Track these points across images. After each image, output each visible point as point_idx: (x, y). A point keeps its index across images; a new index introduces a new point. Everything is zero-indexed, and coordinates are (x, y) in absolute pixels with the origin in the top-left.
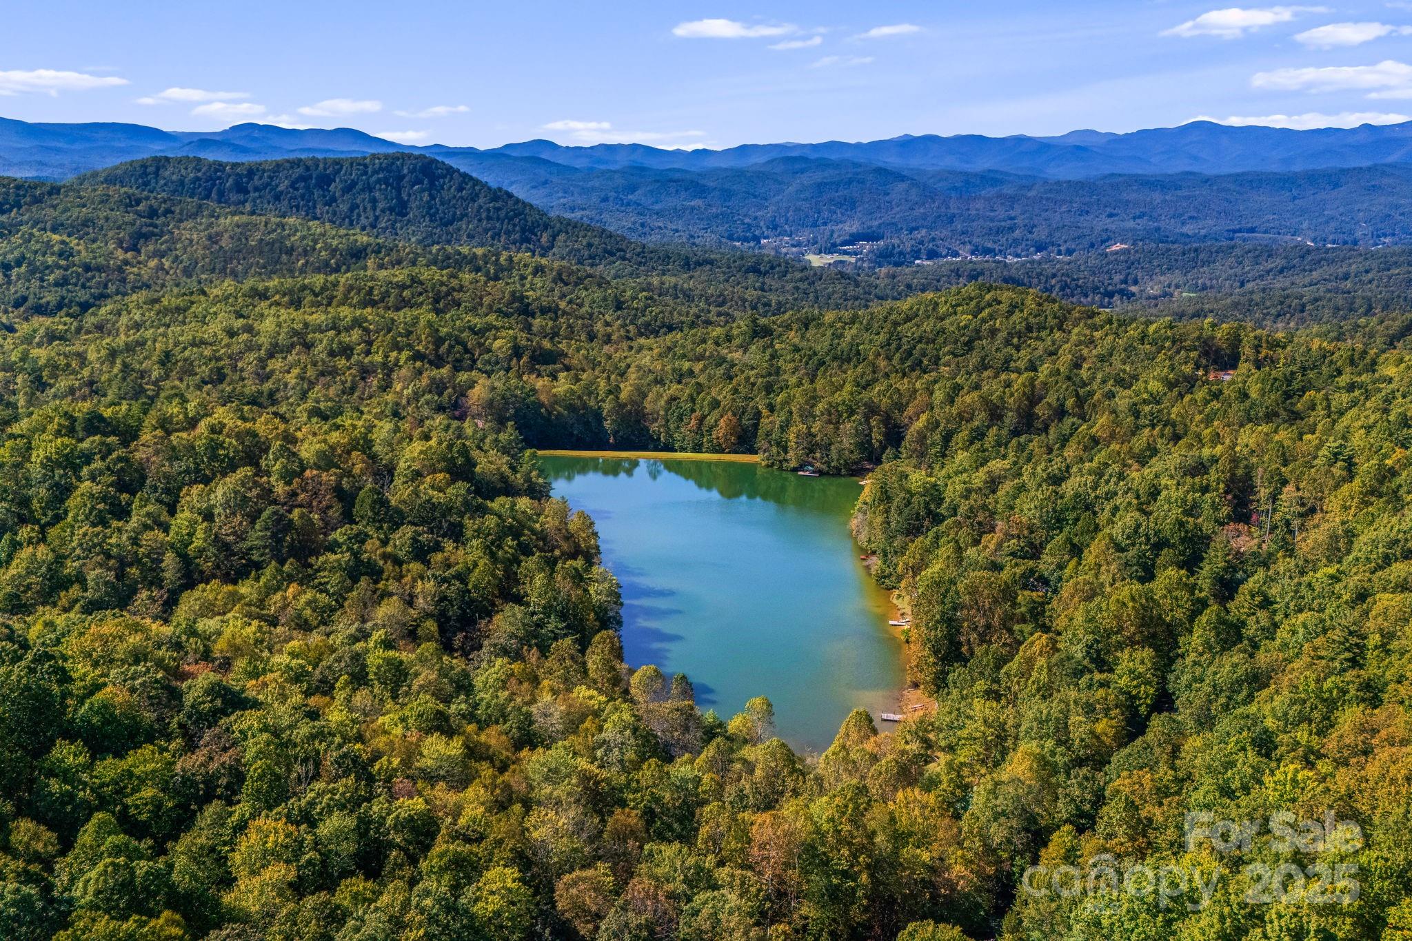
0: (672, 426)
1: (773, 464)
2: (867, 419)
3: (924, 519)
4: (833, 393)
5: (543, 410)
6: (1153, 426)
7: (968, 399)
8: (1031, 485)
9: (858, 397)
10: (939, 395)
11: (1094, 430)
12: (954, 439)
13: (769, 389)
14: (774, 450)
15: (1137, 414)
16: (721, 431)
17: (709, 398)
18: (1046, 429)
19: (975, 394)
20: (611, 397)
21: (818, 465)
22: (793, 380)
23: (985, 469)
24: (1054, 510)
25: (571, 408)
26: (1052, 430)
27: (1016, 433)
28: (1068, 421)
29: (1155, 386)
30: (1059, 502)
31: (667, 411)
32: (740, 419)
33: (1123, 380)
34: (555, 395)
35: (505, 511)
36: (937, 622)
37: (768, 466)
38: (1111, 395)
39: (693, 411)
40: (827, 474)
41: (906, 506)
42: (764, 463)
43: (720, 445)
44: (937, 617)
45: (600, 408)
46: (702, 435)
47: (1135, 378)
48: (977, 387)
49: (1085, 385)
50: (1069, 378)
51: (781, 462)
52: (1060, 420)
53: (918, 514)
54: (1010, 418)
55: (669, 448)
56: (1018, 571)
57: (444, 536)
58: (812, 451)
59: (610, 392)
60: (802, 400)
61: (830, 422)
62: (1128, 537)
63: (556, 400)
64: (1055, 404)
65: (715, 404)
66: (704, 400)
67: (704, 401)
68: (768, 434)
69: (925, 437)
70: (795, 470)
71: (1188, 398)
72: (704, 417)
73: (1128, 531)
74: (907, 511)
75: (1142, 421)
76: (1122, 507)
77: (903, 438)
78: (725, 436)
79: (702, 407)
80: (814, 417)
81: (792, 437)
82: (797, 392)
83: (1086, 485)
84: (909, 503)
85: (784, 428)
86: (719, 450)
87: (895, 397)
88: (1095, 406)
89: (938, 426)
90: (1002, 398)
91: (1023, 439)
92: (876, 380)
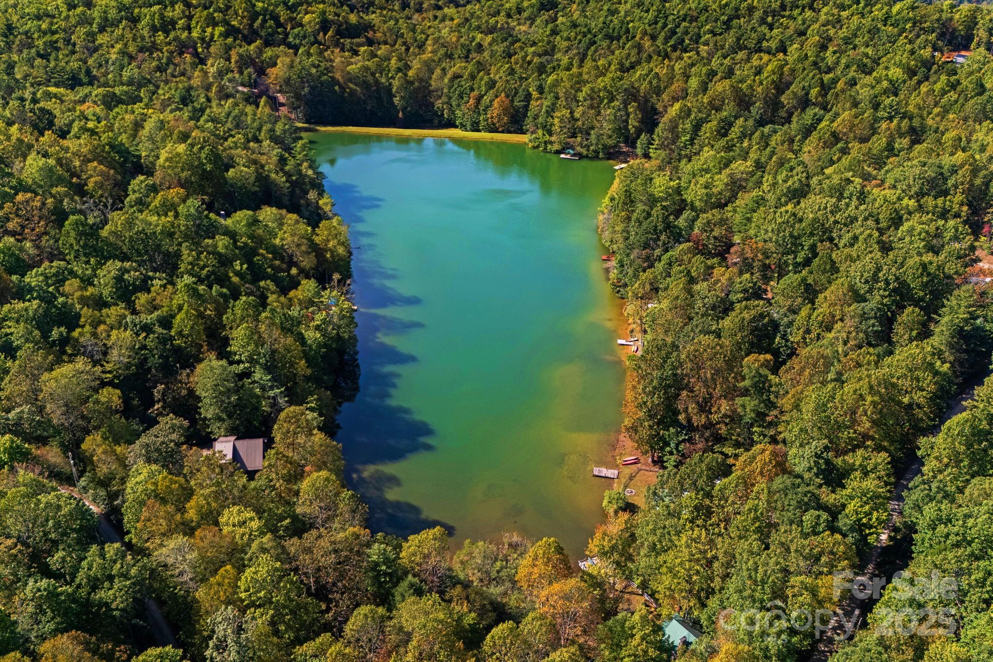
0: (454, 104)
1: (538, 147)
2: (626, 104)
3: (661, 232)
4: (597, 77)
5: (337, 88)
6: (891, 118)
7: (720, 87)
8: (771, 197)
9: (619, 84)
10: (694, 83)
11: (835, 124)
12: (703, 129)
13: (541, 70)
14: (540, 132)
15: (876, 106)
16: (495, 111)
17: (486, 78)
18: (788, 120)
19: (727, 83)
20: (400, 74)
21: (579, 149)
22: (565, 60)
23: (727, 171)
24: (791, 235)
25: (365, 85)
26: (794, 119)
27: (761, 123)
28: (811, 112)
29: (896, 73)
30: (797, 226)
31: (450, 88)
32: (512, 101)
33: (865, 65)
34: (349, 73)
35: (241, 228)
36: (655, 388)
37: (534, 148)
38: (853, 83)
39: (472, 89)
40: (587, 157)
41: (646, 219)
42: (530, 145)
43: (494, 124)
44: (655, 382)
45: (390, 84)
46: (479, 114)
47: (876, 62)
48: (730, 73)
49: (829, 70)
50: (815, 64)
51: (545, 142)
52: (803, 110)
53: (656, 227)
54: (757, 109)
55: (451, 124)
56: (746, 315)
57: (155, 270)
58: (574, 136)
59: (399, 70)
60: (568, 85)
61: (591, 107)
62: (867, 282)
63: (350, 78)
64: (801, 93)
65: (492, 84)
66: (481, 79)
67: (483, 79)
68: (536, 117)
69: (676, 127)
70: (558, 152)
71: (924, 88)
72: (479, 99)
73: (866, 275)
74: (645, 225)
75: (881, 114)
76: (861, 238)
77: (657, 125)
78: (499, 115)
79: (480, 87)
80: (578, 101)
81: (556, 121)
82: (564, 75)
83: (826, 208)
84: (649, 215)
85: (550, 113)
86: (493, 129)
87: (655, 82)
88: (837, 95)
89: (689, 115)
90: (751, 87)
91: (767, 129)
92: (639, 62)
